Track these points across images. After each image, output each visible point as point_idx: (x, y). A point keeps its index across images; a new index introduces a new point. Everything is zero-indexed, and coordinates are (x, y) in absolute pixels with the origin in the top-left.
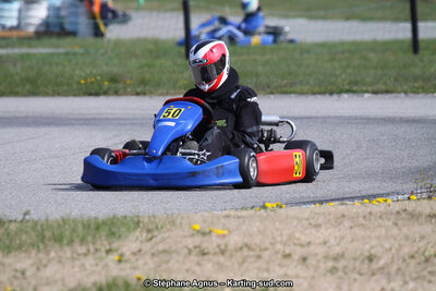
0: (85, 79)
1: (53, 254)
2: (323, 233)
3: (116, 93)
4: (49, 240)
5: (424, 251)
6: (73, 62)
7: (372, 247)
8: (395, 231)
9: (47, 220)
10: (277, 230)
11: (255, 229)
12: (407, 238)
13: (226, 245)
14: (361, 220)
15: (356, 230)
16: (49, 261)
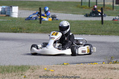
0: (13, 28)
1: (6, 75)
2: (80, 72)
3: (21, 32)
4: (5, 71)
5: (107, 78)
6: (9, 23)
7: (93, 76)
8: (99, 72)
9: (5, 66)
10: (67, 70)
11: (61, 70)
12: (102, 74)
13: (54, 74)
14: (90, 69)
15: (89, 71)
16: (5, 77)
